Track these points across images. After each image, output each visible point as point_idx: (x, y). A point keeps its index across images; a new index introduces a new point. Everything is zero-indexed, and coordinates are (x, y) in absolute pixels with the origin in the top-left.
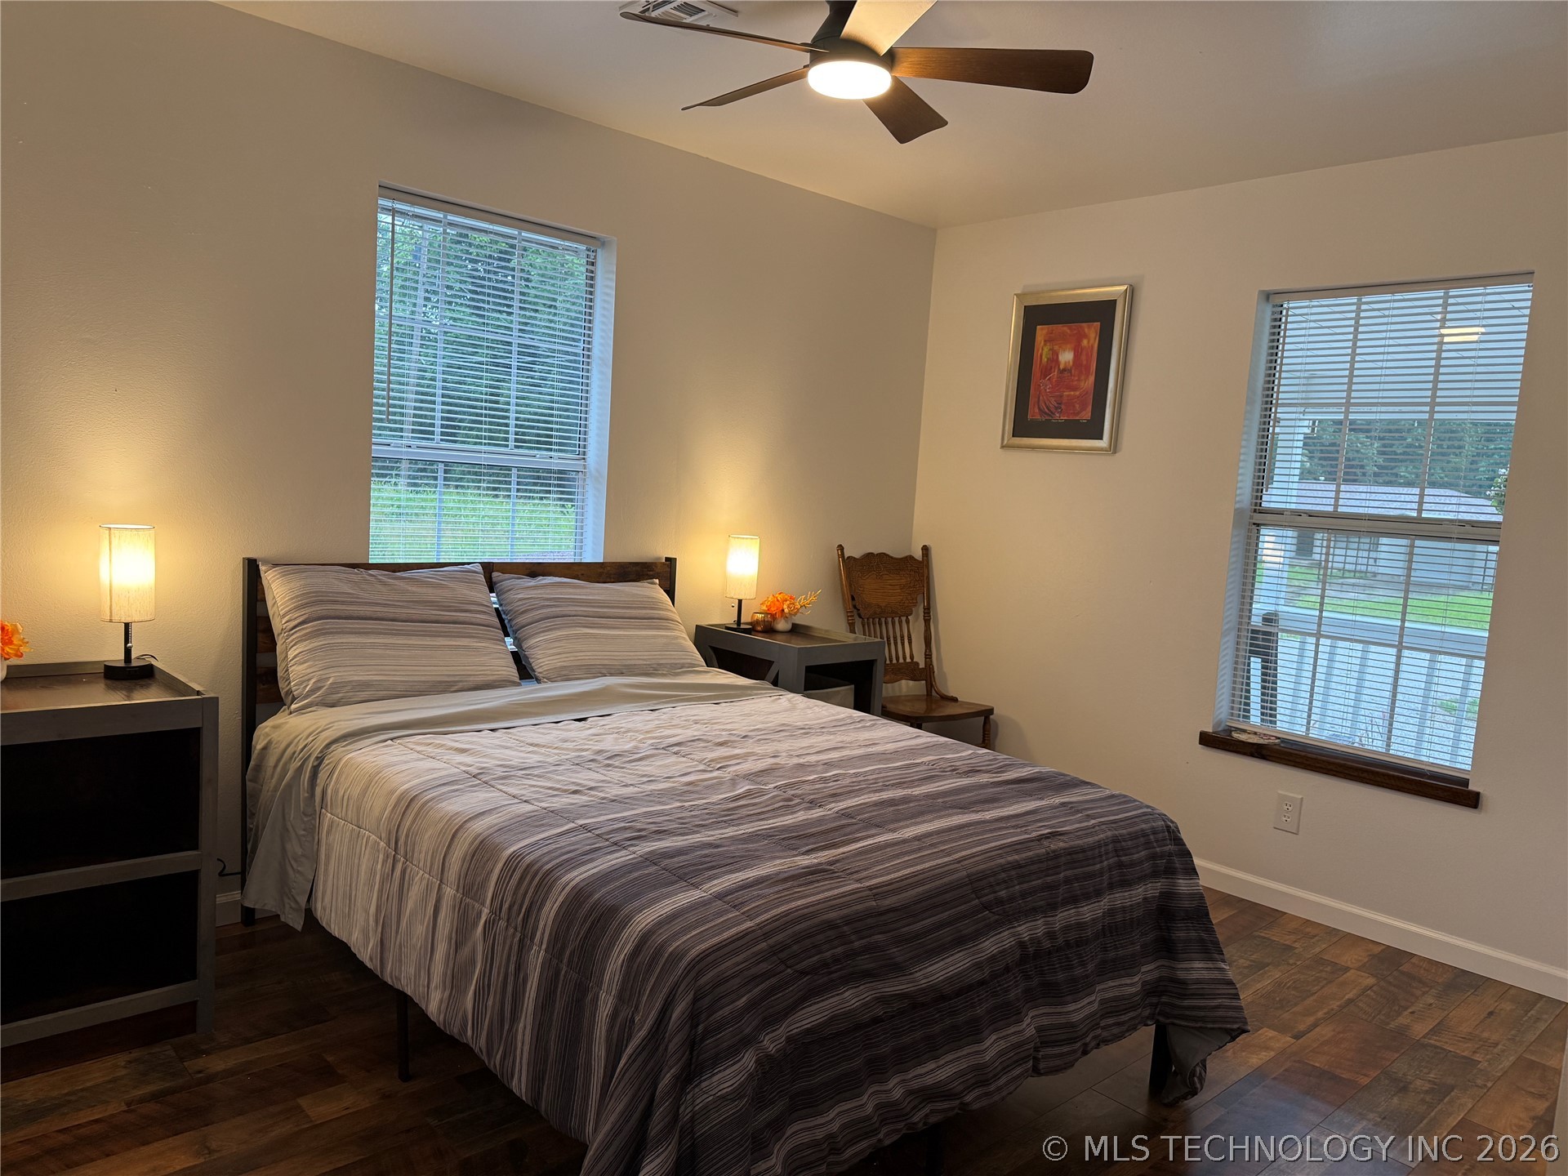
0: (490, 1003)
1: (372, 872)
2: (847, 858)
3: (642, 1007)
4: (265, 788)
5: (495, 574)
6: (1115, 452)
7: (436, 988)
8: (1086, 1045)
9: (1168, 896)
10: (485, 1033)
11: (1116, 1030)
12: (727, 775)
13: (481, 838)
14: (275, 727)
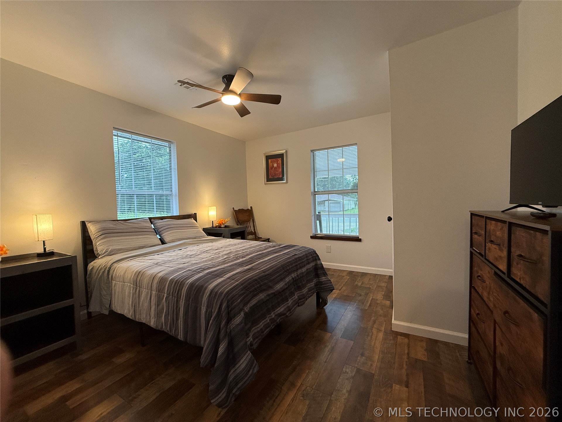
0: (169, 318)
1: (129, 293)
2: (255, 265)
3: (214, 307)
4: (93, 279)
5: (152, 220)
6: (287, 183)
7: (152, 318)
8: (307, 298)
9: (316, 265)
10: (169, 326)
11: (311, 294)
12: (220, 255)
13: (161, 277)
14: (95, 263)
